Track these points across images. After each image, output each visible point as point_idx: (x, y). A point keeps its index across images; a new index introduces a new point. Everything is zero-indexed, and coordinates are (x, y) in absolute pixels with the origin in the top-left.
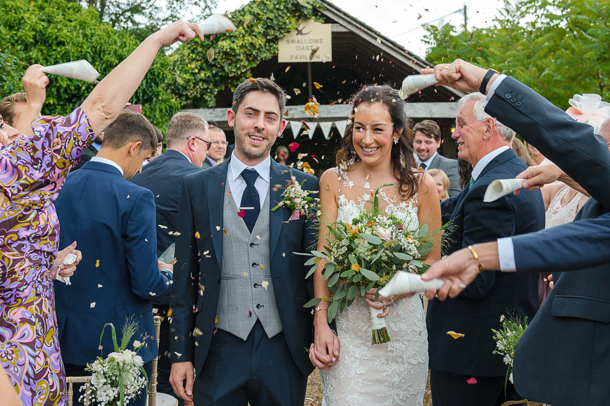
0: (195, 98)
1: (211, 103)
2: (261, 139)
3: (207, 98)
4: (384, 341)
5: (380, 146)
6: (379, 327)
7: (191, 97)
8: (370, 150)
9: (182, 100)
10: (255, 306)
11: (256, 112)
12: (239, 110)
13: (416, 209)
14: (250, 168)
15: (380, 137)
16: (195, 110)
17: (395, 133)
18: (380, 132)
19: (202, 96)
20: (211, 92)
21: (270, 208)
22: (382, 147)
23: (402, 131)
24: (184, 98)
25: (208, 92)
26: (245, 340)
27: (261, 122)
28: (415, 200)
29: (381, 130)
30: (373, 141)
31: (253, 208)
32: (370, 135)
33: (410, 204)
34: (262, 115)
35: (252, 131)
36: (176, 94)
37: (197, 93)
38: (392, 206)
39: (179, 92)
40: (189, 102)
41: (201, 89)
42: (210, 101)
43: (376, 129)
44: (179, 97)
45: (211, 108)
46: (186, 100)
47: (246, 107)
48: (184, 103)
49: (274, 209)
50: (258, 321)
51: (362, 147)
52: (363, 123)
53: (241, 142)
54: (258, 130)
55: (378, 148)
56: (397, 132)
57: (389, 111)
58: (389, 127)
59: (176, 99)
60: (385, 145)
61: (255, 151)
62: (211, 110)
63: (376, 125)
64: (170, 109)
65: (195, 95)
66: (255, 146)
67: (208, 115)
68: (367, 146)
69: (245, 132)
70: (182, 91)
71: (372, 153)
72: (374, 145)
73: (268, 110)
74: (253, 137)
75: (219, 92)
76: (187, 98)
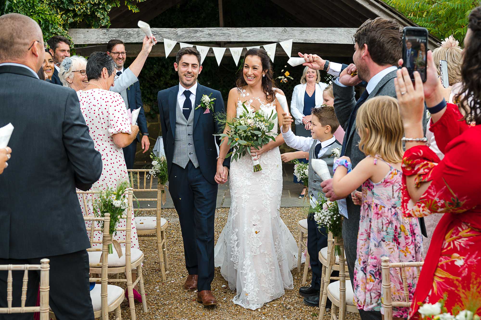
0: (85, 15)
1: (105, 21)
2: (191, 77)
3: (99, 15)
4: (258, 171)
5: (255, 76)
6: (256, 164)
7: (79, 13)
8: (250, 78)
9: (69, 17)
10: (188, 153)
11: (187, 64)
12: (179, 64)
13: (275, 107)
14: (187, 90)
15: (256, 72)
16: (87, 30)
17: (263, 72)
18: (256, 70)
19: (93, 13)
20: (104, 9)
21: (195, 108)
22: (256, 77)
23: (267, 71)
24: (71, 15)
25: (99, 9)
26: (184, 168)
27: (190, 69)
28: (274, 102)
29: (256, 69)
30: (252, 74)
31: (188, 109)
32: (251, 71)
33: (272, 104)
34: (190, 65)
35: (186, 73)
36: (61, 9)
37: (87, 9)
38: (263, 105)
39: (64, 7)
40: (77, 19)
41: (91, 4)
42: (103, 19)
43: (254, 68)
44: (66, 14)
45: (105, 27)
46: (74, 17)
47: (183, 62)
48: (71, 20)
49: (196, 109)
50: (190, 160)
51: (247, 76)
52: (248, 65)
53: (182, 79)
54: (189, 73)
55: (255, 77)
56: (265, 72)
57: (261, 60)
58: (260, 68)
59: (62, 15)
60: (258, 76)
61: (188, 83)
62: (105, 30)
63: (254, 66)
64: (45, 23)
65: (84, 12)
66: (188, 81)
67: (101, 36)
68: (250, 76)
69: (183, 74)
70: (67, 5)
71: (251, 80)
72: (253, 76)
73: (193, 63)
74: (187, 76)
75: (113, 8)
76: (75, 15)
